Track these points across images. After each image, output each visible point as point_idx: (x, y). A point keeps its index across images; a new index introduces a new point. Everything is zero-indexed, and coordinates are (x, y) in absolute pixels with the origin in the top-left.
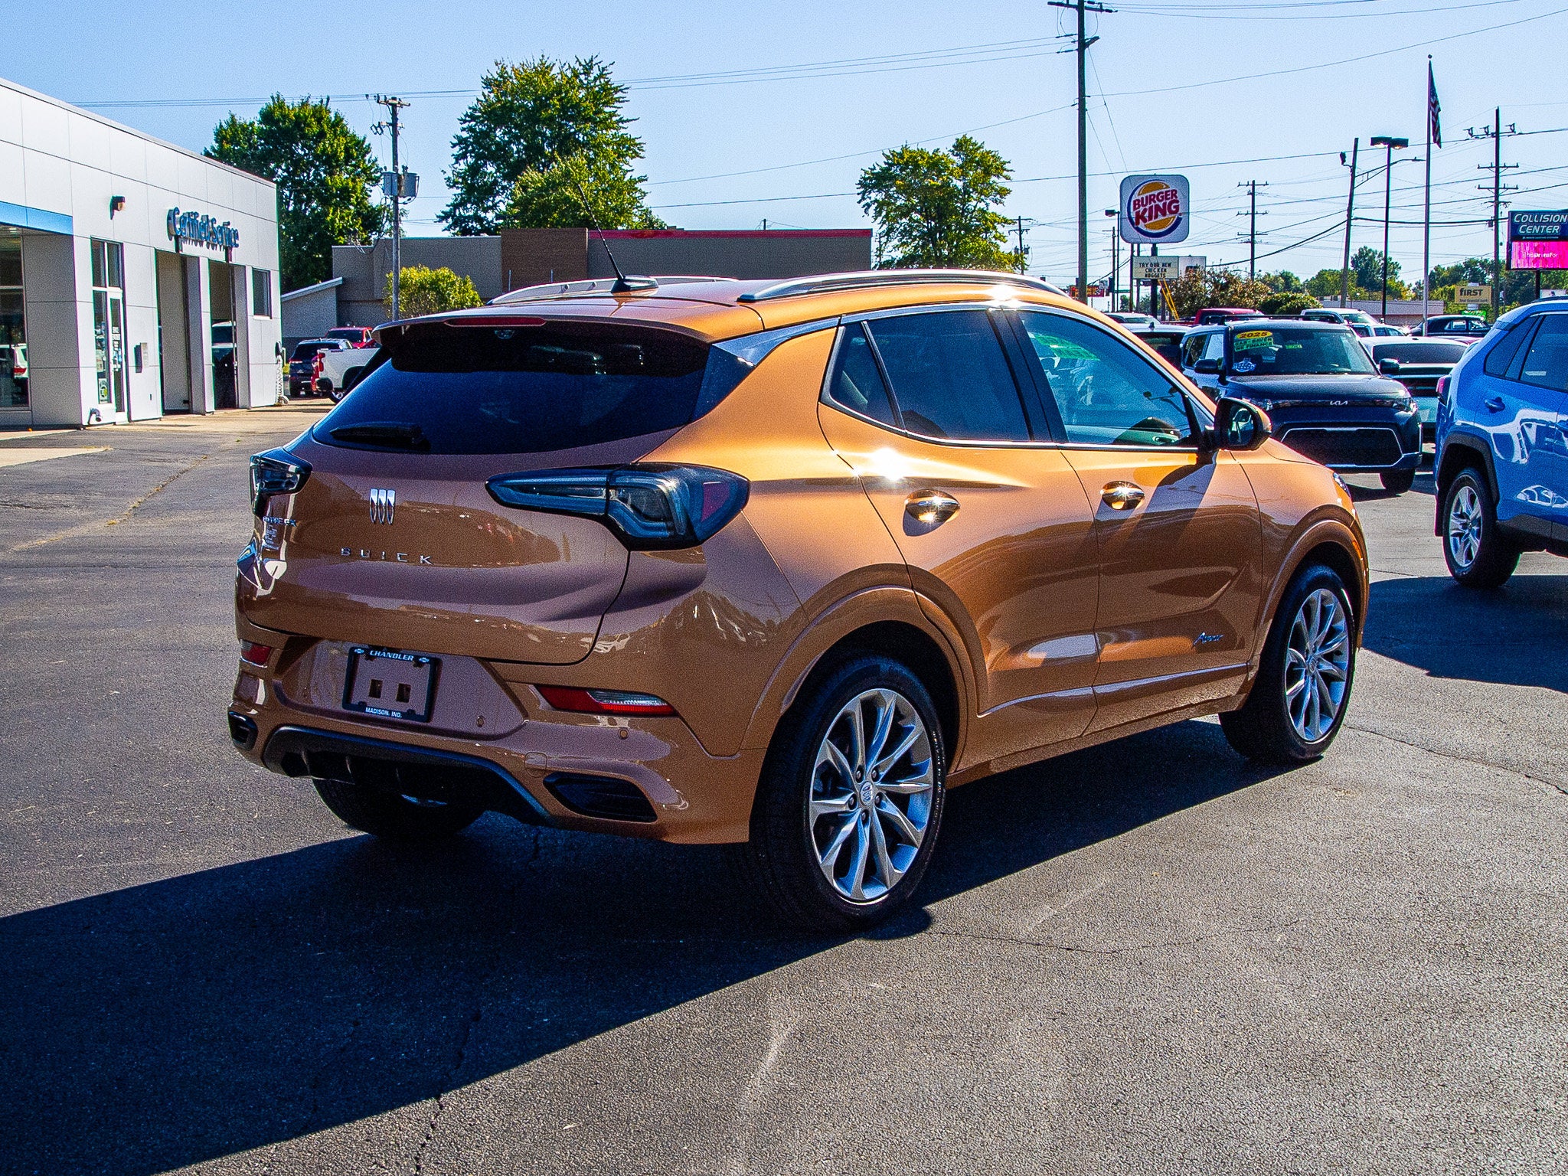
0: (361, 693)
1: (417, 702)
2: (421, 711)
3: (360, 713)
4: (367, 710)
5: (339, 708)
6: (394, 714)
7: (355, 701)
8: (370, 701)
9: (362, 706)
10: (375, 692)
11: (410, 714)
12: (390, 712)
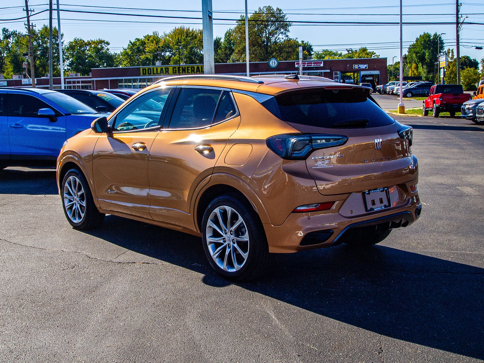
0: (369, 206)
1: (385, 202)
2: (387, 205)
3: (373, 211)
4: (375, 209)
5: (365, 212)
6: (382, 208)
7: (369, 209)
8: (373, 207)
9: (372, 209)
10: (373, 203)
11: (385, 206)
12: (381, 207)
